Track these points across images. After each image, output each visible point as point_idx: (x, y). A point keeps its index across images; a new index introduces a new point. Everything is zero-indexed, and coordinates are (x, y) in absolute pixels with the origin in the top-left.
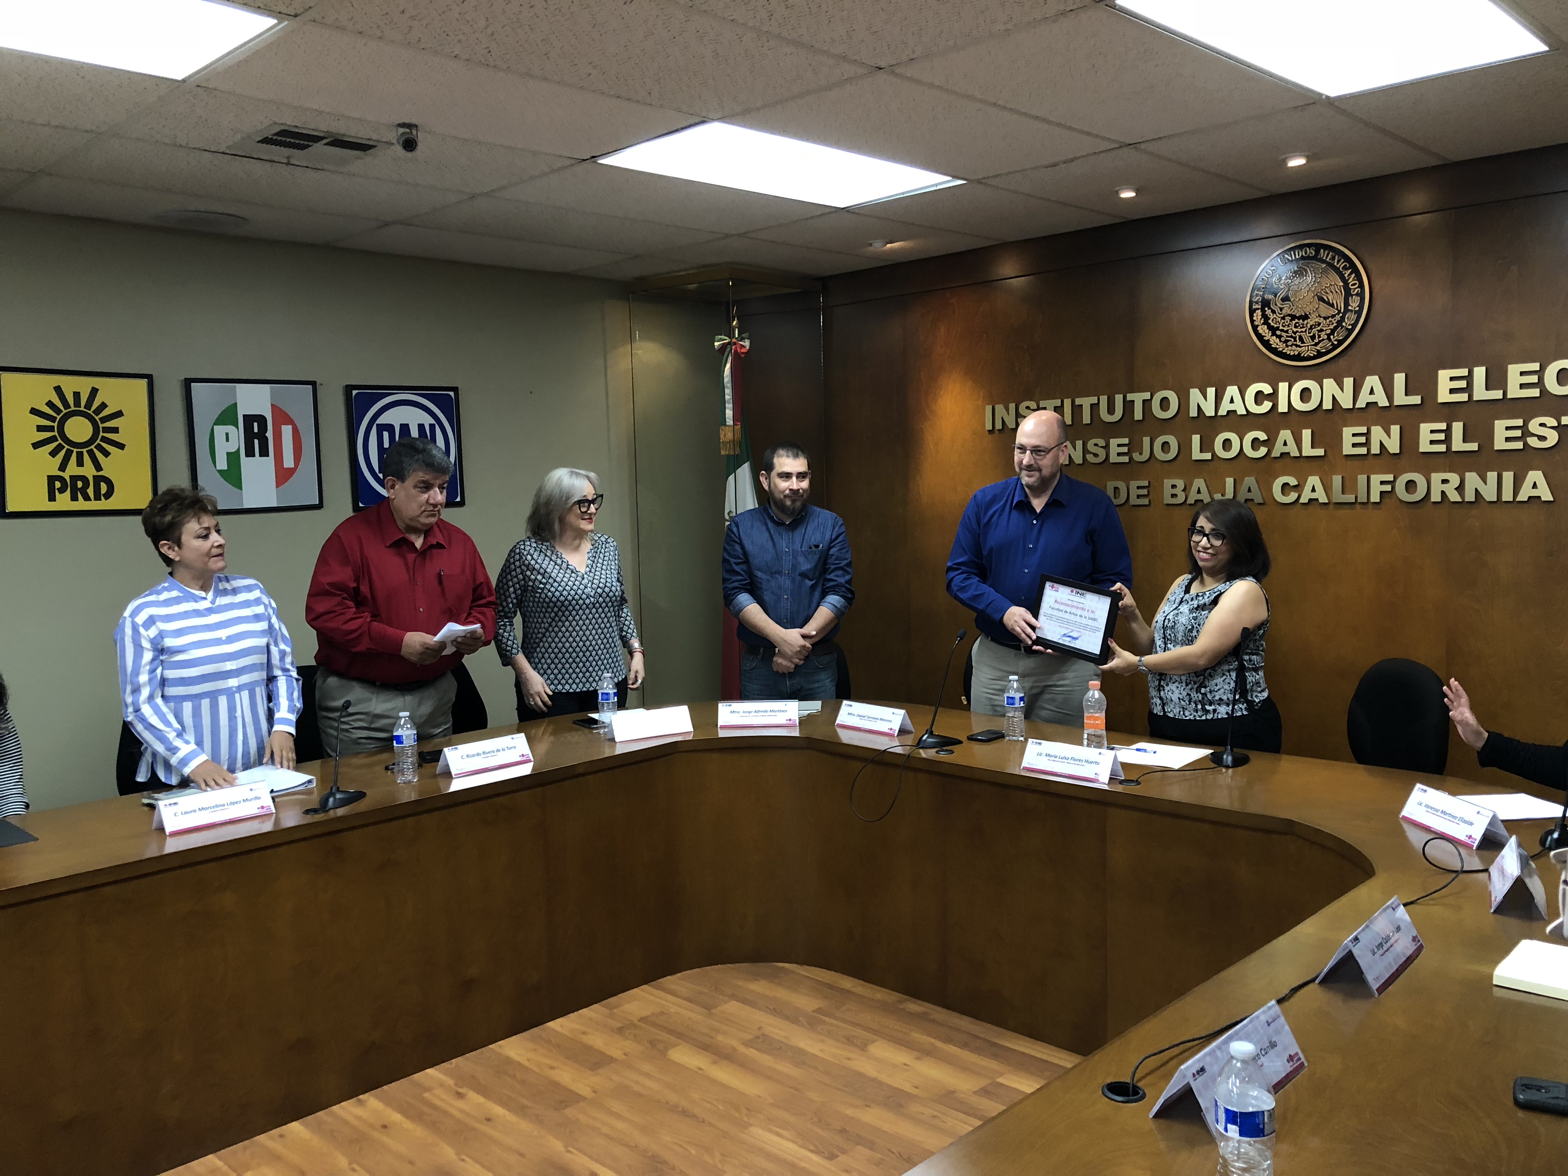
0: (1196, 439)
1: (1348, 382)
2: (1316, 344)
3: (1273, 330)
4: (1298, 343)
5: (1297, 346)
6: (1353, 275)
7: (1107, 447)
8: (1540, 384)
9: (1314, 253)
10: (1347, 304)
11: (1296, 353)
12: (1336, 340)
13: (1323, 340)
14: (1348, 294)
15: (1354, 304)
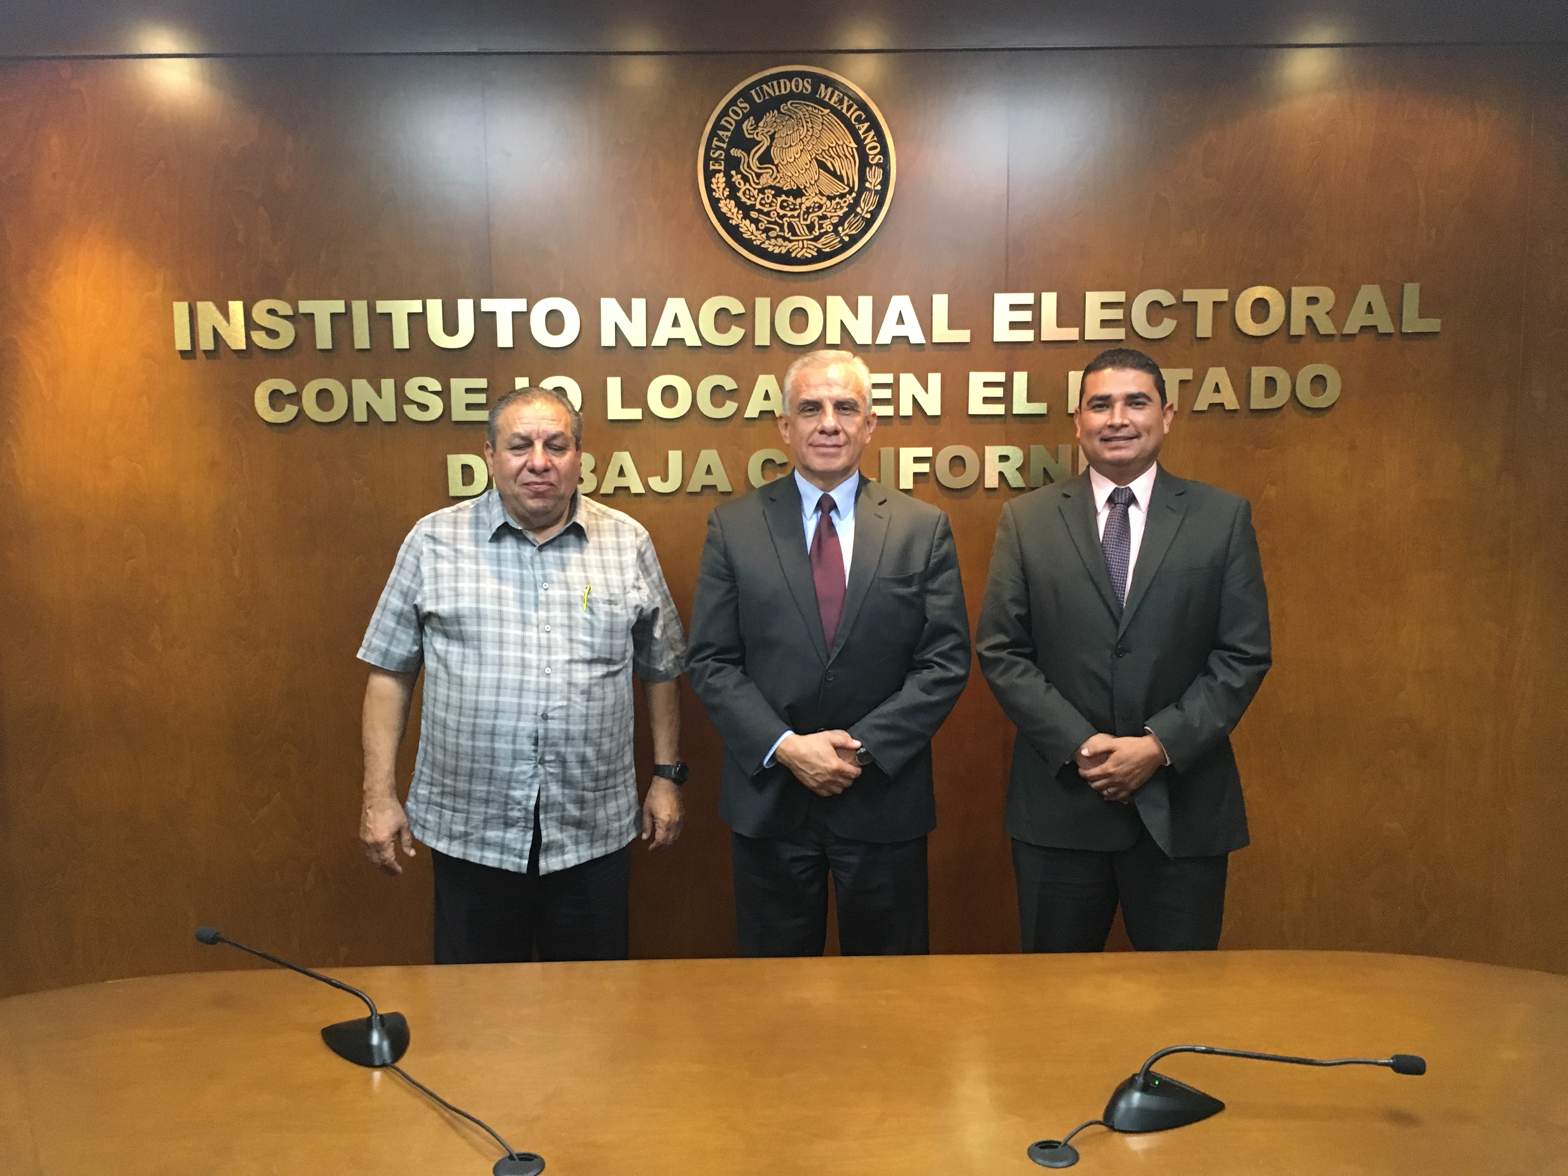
0: (614, 385)
1: (865, 303)
2: (816, 239)
3: (746, 210)
4: (789, 235)
6: (872, 133)
7: (445, 394)
8: (1126, 322)
9: (809, 88)
10: (863, 179)
11: (784, 251)
12: (846, 235)
13: (827, 233)
14: (864, 164)
15: (874, 178)
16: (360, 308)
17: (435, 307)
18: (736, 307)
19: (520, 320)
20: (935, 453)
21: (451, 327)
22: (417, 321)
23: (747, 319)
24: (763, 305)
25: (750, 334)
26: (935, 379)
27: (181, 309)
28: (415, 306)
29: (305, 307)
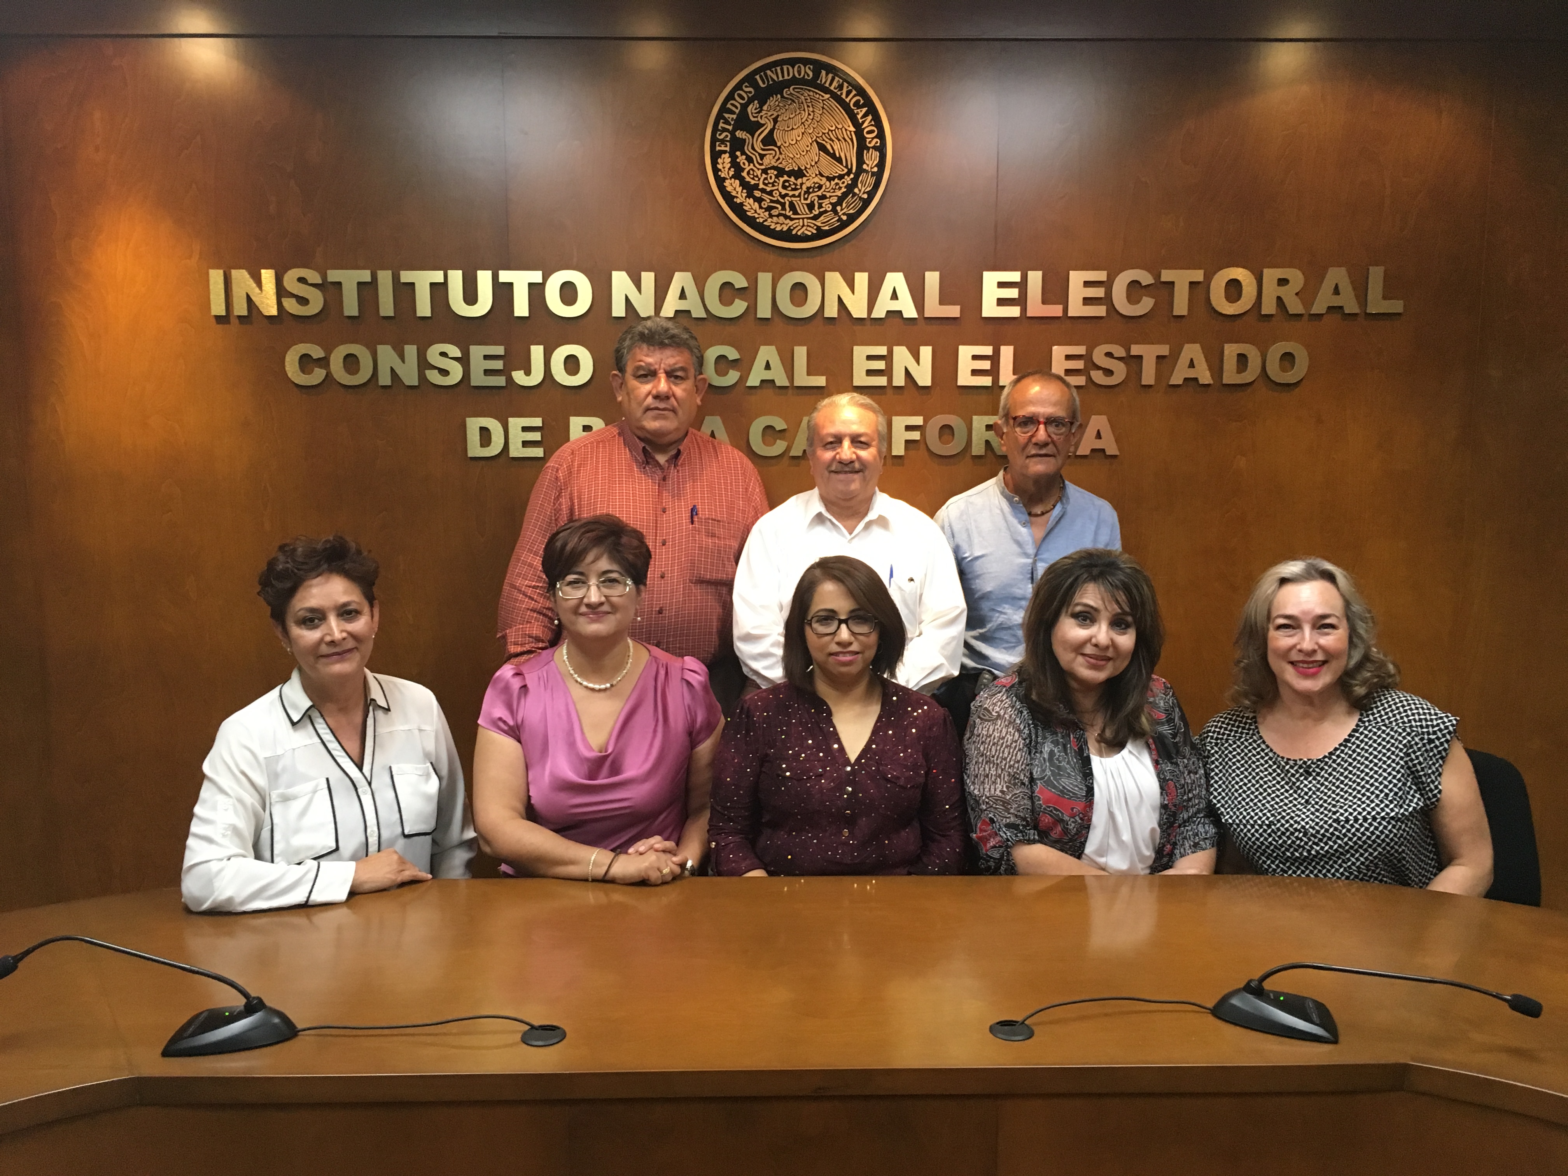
1: (862, 279)
2: (816, 218)
3: (750, 189)
4: (789, 213)
5: (786, 217)
6: (870, 118)
7: (464, 360)
8: (1107, 300)
9: (811, 74)
10: (860, 161)
11: (785, 229)
12: (844, 214)
13: (826, 212)
14: (862, 147)
15: (871, 160)
16: (385, 277)
17: (456, 278)
18: (740, 282)
19: (536, 291)
20: (925, 421)
21: (471, 297)
22: (439, 290)
23: (749, 293)
24: (765, 279)
25: (752, 308)
26: (926, 352)
27: (216, 277)
28: (437, 276)
29: (334, 275)
